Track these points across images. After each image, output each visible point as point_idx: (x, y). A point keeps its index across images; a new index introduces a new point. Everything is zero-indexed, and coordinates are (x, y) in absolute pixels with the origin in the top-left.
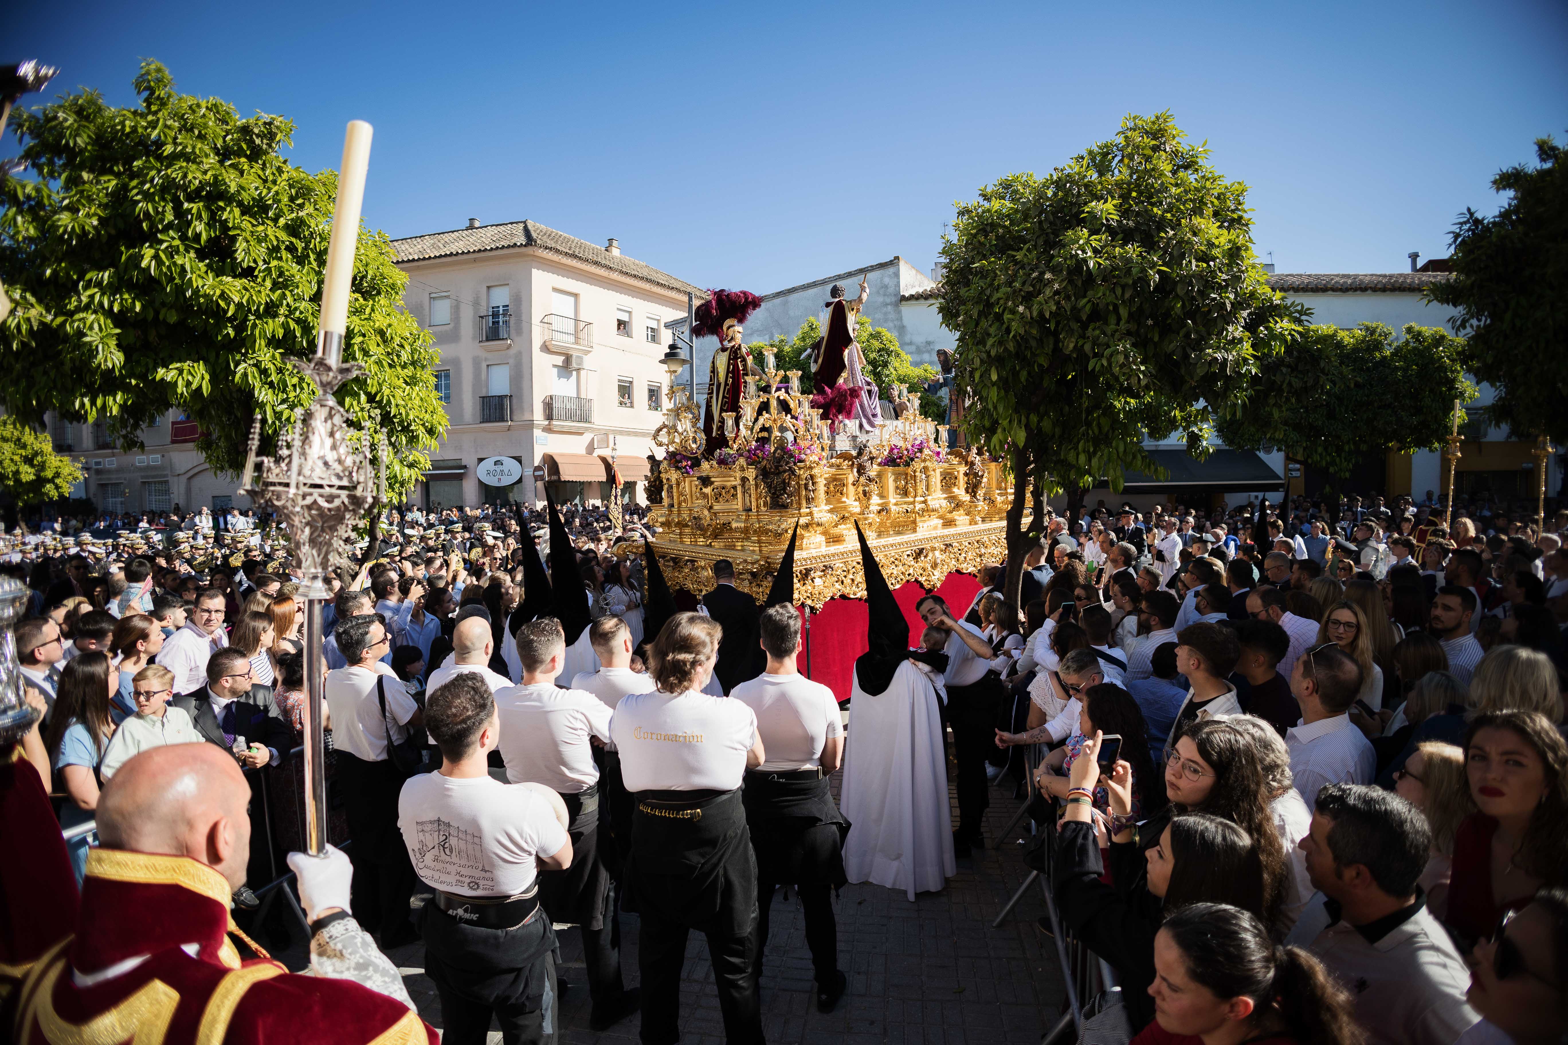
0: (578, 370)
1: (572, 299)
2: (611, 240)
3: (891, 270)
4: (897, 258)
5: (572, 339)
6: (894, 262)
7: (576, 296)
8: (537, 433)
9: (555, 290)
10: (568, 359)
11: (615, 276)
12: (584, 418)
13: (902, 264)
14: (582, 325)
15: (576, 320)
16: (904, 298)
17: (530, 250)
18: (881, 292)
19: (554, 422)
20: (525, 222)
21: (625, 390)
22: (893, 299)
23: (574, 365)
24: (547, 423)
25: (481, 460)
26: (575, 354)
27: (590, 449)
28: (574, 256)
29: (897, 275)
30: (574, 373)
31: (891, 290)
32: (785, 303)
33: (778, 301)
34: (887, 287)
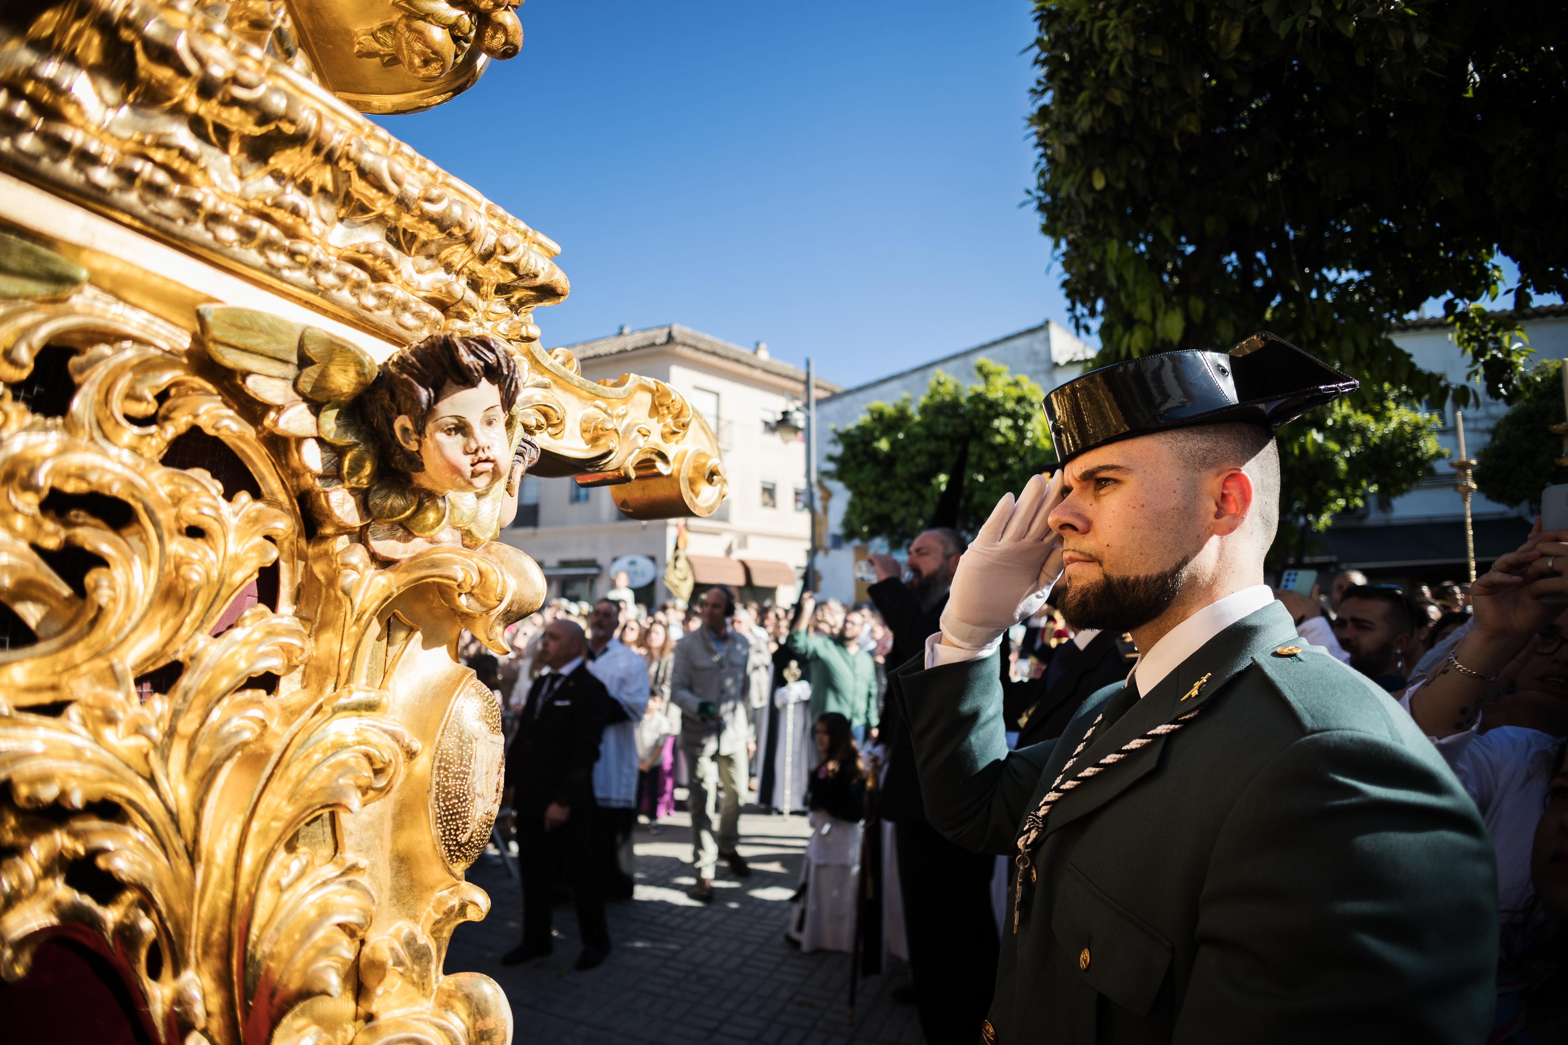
1: (712, 398)
2: (758, 342)
3: (1041, 335)
4: (1047, 323)
6: (1044, 326)
7: (717, 394)
8: (671, 529)
9: (697, 388)
11: (758, 374)
12: (723, 517)
13: (1052, 328)
14: (723, 423)
15: (718, 420)
16: (1056, 364)
17: (669, 348)
18: (1031, 359)
20: (670, 327)
21: (769, 492)
22: (1045, 366)
25: (615, 560)
27: (729, 551)
28: (714, 354)
29: (1048, 340)
31: (1043, 356)
34: (1035, 353)
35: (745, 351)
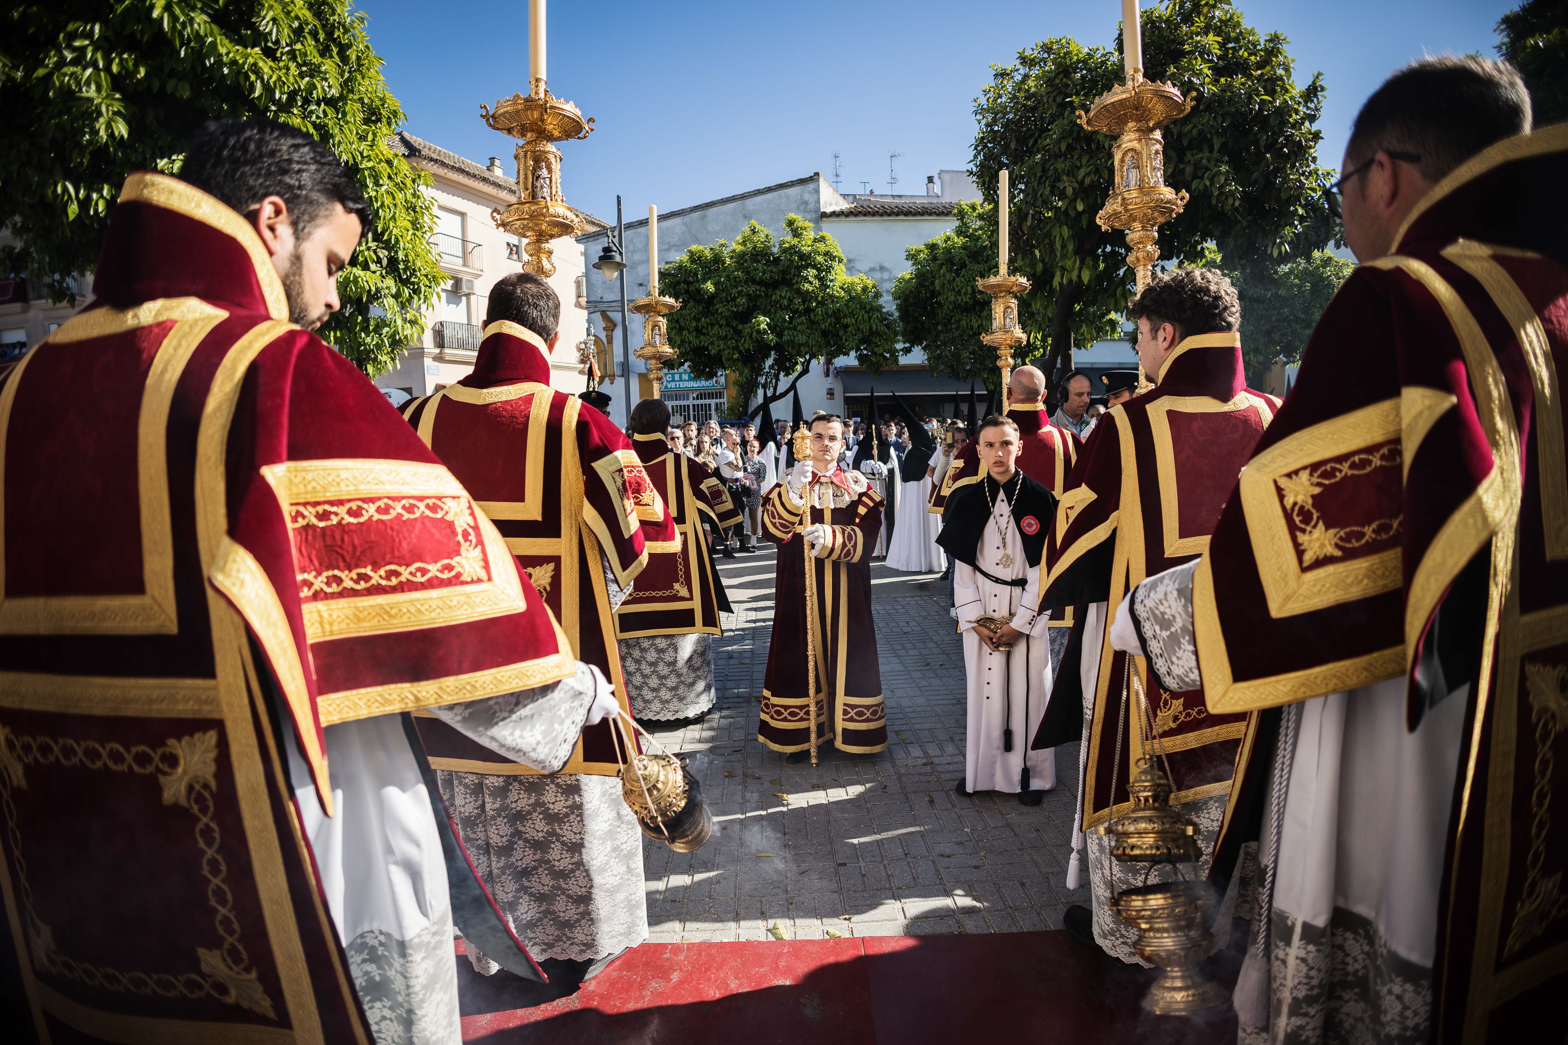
0: (468, 295)
1: (458, 219)
2: (492, 159)
3: (811, 186)
4: (817, 174)
5: (460, 261)
6: (814, 178)
7: (463, 215)
8: (428, 362)
9: (441, 207)
10: (457, 282)
13: (821, 180)
14: (470, 246)
15: (464, 241)
16: (824, 215)
18: (802, 208)
19: (447, 351)
22: (814, 216)
23: (465, 289)
24: (438, 351)
26: (465, 278)
28: (461, 171)
29: (817, 191)
30: (464, 299)
31: (811, 206)
32: (703, 218)
33: (695, 215)
34: (806, 203)
35: (479, 167)
